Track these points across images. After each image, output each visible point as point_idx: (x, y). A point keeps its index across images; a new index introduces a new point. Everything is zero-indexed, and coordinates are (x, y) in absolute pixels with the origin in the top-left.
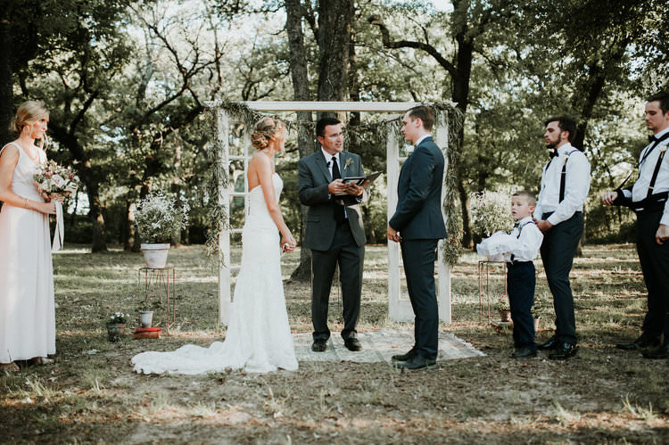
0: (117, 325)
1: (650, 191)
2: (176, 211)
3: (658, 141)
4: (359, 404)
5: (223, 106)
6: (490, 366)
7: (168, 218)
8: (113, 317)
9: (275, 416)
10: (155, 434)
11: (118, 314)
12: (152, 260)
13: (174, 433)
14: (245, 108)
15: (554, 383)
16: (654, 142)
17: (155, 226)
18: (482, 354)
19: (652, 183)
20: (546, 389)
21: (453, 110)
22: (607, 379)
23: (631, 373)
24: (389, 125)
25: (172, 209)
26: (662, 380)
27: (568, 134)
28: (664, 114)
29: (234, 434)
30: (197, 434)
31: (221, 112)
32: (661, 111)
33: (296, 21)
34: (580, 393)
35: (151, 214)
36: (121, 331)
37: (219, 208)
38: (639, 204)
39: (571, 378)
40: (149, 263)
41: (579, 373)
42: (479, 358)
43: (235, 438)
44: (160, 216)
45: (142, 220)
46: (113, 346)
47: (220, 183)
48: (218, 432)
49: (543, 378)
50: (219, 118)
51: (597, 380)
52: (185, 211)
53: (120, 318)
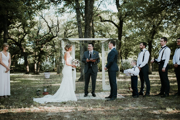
0: (39, 92)
1: (161, 59)
2: (52, 65)
3: (163, 48)
4: (96, 108)
5: (63, 40)
6: (125, 100)
7: (50, 66)
8: (38, 90)
9: (78, 110)
10: (52, 114)
11: (39, 89)
12: (46, 76)
13: (56, 114)
14: (68, 40)
15: (139, 103)
16: (162, 48)
17: (47, 68)
18: (124, 97)
19: (162, 58)
20: (137, 104)
21: (117, 40)
22: (151, 102)
23: (156, 101)
24: (102, 44)
25: (51, 64)
26: (163, 102)
27: (145, 46)
28: (164, 42)
29: (70, 114)
30: (62, 114)
31: (62, 41)
32: (164, 41)
33: (79, 17)
34: (145, 105)
35: (46, 65)
36: (40, 93)
37: (62, 64)
38: (159, 62)
39: (143, 102)
40: (46, 77)
41: (145, 101)
42: (123, 98)
43: (70, 115)
44: (48, 66)
45: (44, 67)
46: (38, 97)
47: (62, 58)
48: (66, 114)
49: (137, 102)
50: (62, 43)
51: (149, 102)
52: (54, 65)
53: (39, 90)
